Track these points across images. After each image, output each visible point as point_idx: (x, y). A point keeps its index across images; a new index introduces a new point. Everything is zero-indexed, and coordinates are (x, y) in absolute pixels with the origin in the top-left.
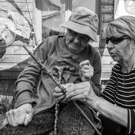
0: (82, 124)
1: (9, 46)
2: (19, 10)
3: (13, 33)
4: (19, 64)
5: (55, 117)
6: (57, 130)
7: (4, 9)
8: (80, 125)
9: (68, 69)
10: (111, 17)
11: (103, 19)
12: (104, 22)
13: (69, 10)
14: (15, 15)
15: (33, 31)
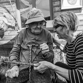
0: (43, 77)
1: (6, 31)
2: (9, 12)
3: (7, 25)
4: (11, 40)
5: (29, 72)
6: (31, 79)
7: (1, 12)
8: (42, 78)
9: (34, 46)
10: (59, 8)
11: (54, 10)
12: (55, 12)
13: (34, 8)
14: (7, 14)
15: (16, 22)
